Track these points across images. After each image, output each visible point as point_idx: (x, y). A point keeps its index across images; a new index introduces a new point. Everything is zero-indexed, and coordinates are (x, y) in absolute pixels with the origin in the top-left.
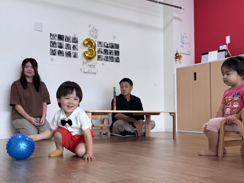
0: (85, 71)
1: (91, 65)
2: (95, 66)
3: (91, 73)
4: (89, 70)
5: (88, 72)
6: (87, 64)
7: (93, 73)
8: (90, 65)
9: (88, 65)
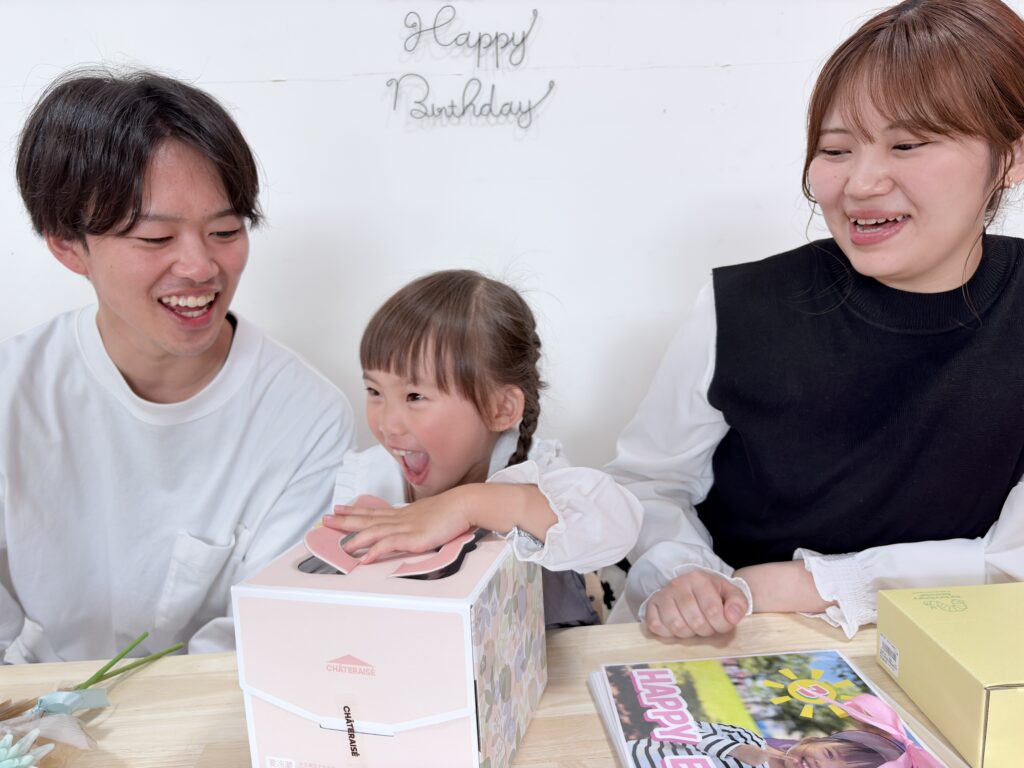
0: (428, 104)
1: (486, 40)
2: (523, 40)
3: (488, 110)
4: (474, 88)
5: (458, 110)
6: (447, 35)
7: (508, 110)
8: (473, 40)
9: (462, 41)
